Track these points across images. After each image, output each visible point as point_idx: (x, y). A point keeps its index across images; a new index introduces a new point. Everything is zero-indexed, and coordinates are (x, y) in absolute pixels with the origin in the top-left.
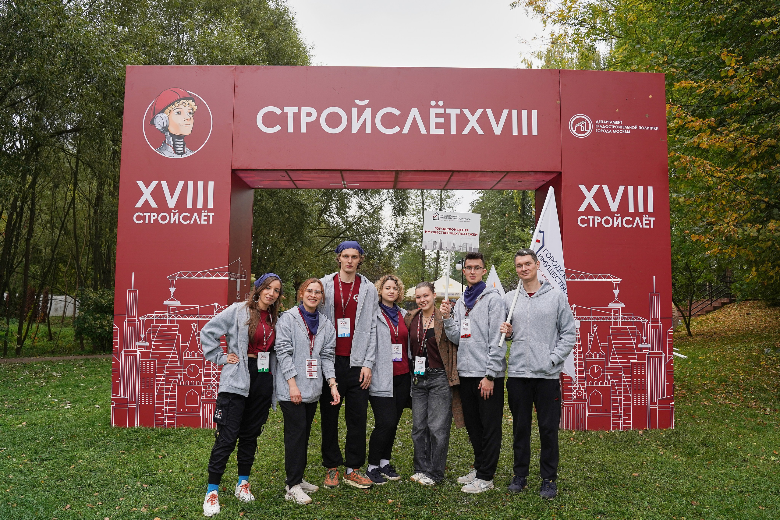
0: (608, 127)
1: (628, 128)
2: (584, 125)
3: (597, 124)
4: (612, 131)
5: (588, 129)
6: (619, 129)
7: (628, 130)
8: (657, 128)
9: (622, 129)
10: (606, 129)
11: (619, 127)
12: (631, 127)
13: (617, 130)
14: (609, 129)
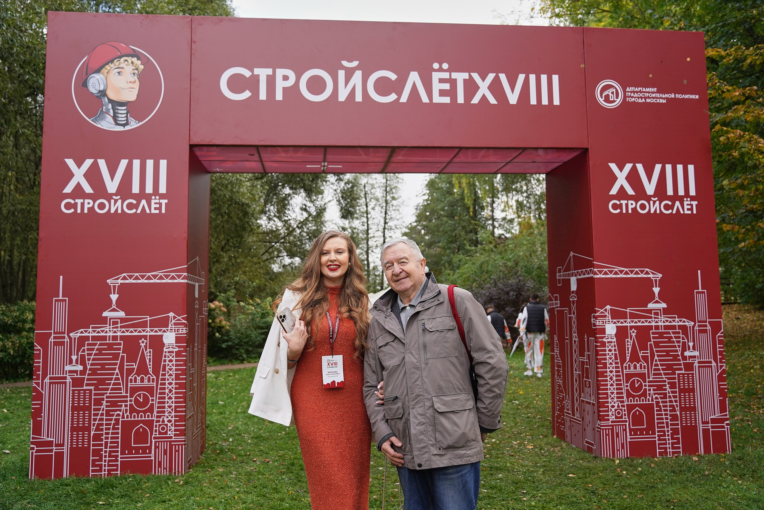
0: (641, 95)
1: (664, 96)
2: (613, 93)
3: (628, 92)
4: (646, 100)
5: (617, 97)
6: (654, 98)
7: (664, 99)
8: (697, 97)
9: (657, 98)
10: (638, 98)
11: (654, 95)
12: (667, 96)
13: (650, 98)
14: (642, 98)
